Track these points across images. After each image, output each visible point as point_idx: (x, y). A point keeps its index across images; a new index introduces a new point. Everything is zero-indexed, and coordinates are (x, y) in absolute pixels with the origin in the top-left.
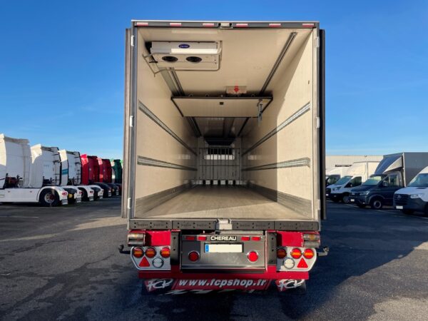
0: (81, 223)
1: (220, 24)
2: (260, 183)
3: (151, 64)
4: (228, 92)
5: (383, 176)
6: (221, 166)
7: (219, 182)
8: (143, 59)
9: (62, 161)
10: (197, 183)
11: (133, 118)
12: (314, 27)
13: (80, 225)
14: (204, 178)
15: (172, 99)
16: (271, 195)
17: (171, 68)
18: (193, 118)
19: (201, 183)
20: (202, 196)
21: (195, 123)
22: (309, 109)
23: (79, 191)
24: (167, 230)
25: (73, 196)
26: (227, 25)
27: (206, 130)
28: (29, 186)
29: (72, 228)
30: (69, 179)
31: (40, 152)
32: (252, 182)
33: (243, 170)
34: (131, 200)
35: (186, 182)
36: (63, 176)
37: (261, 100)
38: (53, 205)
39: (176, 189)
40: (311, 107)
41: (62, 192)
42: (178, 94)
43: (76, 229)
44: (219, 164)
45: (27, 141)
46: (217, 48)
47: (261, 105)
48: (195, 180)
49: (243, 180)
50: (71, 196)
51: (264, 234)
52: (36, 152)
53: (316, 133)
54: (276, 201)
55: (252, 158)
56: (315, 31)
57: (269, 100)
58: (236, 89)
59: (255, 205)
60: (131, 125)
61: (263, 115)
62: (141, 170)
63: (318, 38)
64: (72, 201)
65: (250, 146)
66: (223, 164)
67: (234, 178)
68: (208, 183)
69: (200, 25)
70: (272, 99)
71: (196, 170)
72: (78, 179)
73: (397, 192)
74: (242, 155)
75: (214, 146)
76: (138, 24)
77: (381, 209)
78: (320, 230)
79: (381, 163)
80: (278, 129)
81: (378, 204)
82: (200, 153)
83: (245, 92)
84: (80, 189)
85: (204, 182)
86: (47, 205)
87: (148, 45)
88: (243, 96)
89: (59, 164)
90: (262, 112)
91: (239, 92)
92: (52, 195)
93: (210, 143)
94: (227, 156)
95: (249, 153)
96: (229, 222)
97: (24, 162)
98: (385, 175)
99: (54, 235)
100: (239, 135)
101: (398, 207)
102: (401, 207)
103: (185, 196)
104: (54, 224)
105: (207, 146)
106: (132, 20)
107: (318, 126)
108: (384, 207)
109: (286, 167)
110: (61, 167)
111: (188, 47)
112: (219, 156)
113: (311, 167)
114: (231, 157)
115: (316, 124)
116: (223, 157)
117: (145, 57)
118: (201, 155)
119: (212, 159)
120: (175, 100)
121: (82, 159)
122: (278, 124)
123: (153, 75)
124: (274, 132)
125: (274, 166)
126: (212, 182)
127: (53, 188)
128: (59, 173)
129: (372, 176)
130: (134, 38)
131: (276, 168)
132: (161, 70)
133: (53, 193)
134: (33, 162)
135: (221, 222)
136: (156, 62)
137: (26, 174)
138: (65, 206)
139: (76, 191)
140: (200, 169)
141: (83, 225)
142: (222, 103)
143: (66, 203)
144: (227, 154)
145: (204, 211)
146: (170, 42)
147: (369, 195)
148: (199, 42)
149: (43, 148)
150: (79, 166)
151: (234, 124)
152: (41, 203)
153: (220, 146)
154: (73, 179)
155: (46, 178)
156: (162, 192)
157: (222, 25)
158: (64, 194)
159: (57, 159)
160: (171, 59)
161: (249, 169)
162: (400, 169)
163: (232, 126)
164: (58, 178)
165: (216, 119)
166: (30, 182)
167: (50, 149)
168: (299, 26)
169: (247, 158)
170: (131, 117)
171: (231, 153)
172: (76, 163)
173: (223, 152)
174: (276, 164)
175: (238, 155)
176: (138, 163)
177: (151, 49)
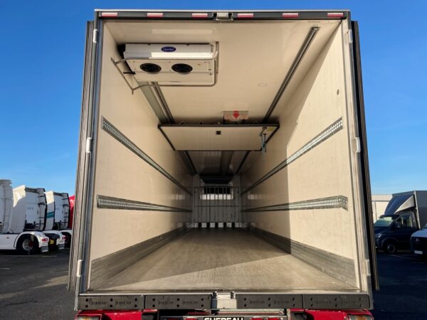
0: (54, 277)
1: (215, 14)
2: (262, 226)
3: (125, 75)
4: (226, 118)
5: (394, 217)
6: (218, 206)
7: (217, 224)
8: (113, 65)
9: (48, 203)
10: (192, 226)
11: (92, 141)
12: (342, 18)
13: (53, 280)
14: (200, 221)
15: (159, 127)
16: (283, 245)
17: (153, 83)
18: (186, 151)
19: (196, 226)
20: (195, 245)
21: (189, 158)
22: (341, 128)
23: (62, 236)
24: (137, 310)
25: (55, 242)
26: (226, 15)
27: (201, 167)
28: (8, 230)
29: (41, 284)
30: (54, 223)
31: (24, 193)
32: (253, 224)
33: (242, 211)
34: (83, 264)
35: (180, 225)
36: (48, 220)
37: (265, 128)
38: (32, 253)
39: (164, 236)
40: (345, 124)
41: (42, 238)
42: (167, 121)
43: (46, 286)
44: (217, 204)
45: (9, 182)
46: (212, 51)
47: (265, 134)
48: (190, 222)
49: (243, 222)
50: (52, 242)
51: (285, 313)
52: (19, 194)
53: (355, 161)
54: (288, 252)
55: (251, 197)
56: (345, 23)
57: (275, 128)
58: (236, 114)
59: (264, 260)
60: (88, 151)
61: (268, 145)
62: (101, 217)
63: (350, 31)
64: (53, 248)
65: (250, 185)
66: (221, 204)
67: (232, 221)
68: (204, 225)
69: (189, 16)
70: (278, 127)
71: (191, 211)
72: (65, 222)
73: (414, 235)
74: (242, 194)
75: (211, 185)
76: (104, 14)
77: (395, 253)
78: (372, 308)
79: (391, 202)
80: (288, 161)
81: (391, 249)
82: (195, 192)
83: (246, 118)
84: (63, 233)
85: (200, 225)
86: (25, 253)
87: (121, 48)
88: (244, 123)
89: (45, 207)
90: (266, 142)
91: (240, 118)
92: (32, 242)
93: (206, 182)
94: (225, 195)
95: (249, 192)
96: (232, 297)
97: (5, 205)
98: (398, 216)
99: (15, 294)
100: (237, 172)
101: (416, 252)
102: (420, 253)
103: (175, 245)
104: (23, 279)
105: (203, 184)
106: (96, 10)
107: (358, 149)
108: (398, 251)
109: (303, 209)
110: (46, 210)
111: (174, 50)
112: (217, 196)
113: (351, 209)
114: (229, 197)
115: (355, 147)
116: (221, 196)
117: (115, 64)
118: (196, 195)
119: (208, 198)
120: (163, 128)
121: (71, 201)
122: (288, 156)
123: (131, 91)
124: (284, 165)
125: (285, 207)
126: (208, 224)
127: (33, 233)
128: (43, 216)
129: (382, 217)
130: (98, 34)
131: (288, 209)
132: (141, 86)
133: (33, 240)
134: (15, 205)
135: (220, 297)
136: (134, 73)
137: (6, 219)
138: (45, 253)
139: (58, 237)
140: (195, 210)
141: (56, 279)
142: (218, 133)
143: (47, 251)
144: (225, 193)
145: (195, 274)
146: (149, 44)
147: (382, 238)
148: (188, 44)
149: (27, 190)
150: (67, 208)
151: (232, 161)
152: (19, 250)
153: (217, 185)
154: (60, 223)
155: (29, 222)
156: (142, 243)
157: (219, 15)
158: (44, 240)
159: (42, 200)
160: (151, 68)
161: (249, 209)
162: (413, 209)
163: (229, 163)
164: (43, 222)
165: (213, 153)
166: (10, 227)
167: (35, 191)
168: (323, 16)
169: (247, 198)
170: (89, 138)
171: (229, 193)
172: (64, 206)
173: (220, 191)
174: (288, 204)
175: (237, 195)
176: (99, 206)
177: (124, 53)
